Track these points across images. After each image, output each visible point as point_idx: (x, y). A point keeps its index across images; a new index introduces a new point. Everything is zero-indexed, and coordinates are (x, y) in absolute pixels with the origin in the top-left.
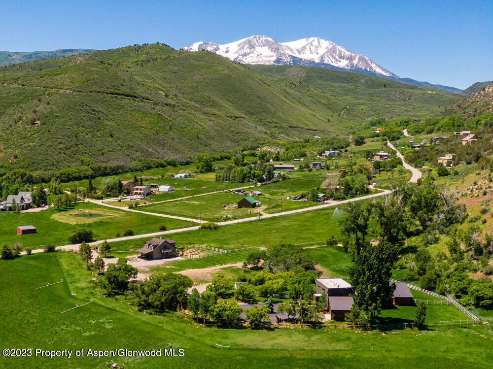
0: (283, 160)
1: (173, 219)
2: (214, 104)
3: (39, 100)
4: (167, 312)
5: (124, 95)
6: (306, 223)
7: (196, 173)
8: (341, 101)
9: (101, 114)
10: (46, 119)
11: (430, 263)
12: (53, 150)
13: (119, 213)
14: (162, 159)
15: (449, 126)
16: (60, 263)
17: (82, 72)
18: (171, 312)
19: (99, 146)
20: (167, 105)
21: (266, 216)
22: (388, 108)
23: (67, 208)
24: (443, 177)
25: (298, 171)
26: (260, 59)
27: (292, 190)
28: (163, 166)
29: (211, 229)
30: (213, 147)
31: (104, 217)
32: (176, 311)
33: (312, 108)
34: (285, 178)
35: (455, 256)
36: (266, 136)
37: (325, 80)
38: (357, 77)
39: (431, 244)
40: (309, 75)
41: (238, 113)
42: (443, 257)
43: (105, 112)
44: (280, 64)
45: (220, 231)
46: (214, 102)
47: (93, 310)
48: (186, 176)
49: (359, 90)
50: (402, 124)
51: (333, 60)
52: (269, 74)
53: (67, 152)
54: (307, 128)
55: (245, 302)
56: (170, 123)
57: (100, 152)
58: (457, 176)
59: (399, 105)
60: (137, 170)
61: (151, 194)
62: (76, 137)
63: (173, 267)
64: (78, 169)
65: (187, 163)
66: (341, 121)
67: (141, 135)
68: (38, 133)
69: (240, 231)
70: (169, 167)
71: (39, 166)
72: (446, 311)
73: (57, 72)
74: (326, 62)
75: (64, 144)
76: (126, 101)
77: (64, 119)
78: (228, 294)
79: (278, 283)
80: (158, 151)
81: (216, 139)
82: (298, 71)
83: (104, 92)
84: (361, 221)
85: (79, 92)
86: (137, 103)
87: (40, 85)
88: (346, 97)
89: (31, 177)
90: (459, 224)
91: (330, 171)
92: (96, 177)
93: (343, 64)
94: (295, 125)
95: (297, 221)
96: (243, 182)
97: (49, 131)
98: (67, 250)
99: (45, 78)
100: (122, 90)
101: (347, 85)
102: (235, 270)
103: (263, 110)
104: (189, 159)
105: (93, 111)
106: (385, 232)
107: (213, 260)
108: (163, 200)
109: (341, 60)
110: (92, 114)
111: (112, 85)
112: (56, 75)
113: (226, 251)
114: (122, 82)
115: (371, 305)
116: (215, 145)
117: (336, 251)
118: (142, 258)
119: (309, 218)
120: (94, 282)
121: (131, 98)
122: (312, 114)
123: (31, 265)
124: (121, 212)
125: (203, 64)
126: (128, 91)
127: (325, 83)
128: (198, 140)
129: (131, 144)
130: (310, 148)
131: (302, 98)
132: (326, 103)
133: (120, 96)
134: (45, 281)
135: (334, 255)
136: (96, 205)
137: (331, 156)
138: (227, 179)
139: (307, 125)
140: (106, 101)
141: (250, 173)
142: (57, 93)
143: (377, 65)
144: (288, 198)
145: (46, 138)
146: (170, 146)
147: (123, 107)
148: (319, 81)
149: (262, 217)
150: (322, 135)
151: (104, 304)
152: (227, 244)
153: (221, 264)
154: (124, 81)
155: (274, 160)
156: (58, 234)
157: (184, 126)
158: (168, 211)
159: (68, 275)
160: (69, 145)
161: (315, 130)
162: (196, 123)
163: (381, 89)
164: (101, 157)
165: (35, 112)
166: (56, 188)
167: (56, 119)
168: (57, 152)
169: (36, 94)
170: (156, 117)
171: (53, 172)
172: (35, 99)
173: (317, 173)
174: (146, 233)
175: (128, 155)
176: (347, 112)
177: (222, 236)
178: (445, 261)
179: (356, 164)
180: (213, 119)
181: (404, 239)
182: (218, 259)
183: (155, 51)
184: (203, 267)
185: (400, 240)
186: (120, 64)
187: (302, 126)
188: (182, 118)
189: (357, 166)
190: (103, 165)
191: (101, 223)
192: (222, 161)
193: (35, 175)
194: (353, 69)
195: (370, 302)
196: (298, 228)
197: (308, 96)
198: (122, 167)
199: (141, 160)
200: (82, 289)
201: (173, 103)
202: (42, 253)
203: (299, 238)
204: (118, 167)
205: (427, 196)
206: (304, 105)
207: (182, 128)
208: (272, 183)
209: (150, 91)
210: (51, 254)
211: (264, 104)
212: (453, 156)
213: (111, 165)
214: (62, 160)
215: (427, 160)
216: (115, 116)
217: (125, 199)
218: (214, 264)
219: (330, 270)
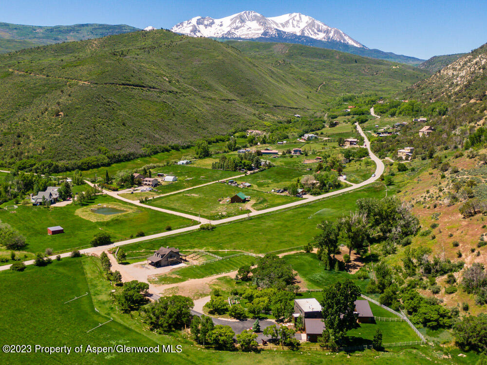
0: (269, 143)
1: (176, 216)
2: (210, 88)
3: (62, 91)
4: (173, 331)
5: (134, 86)
6: (288, 223)
7: (196, 158)
8: (318, 76)
9: (115, 105)
10: (69, 110)
11: (388, 277)
12: (75, 141)
13: (132, 209)
14: (167, 143)
15: (409, 110)
16: (85, 271)
17: (98, 64)
18: (176, 331)
19: (113, 135)
20: (170, 92)
21: (255, 213)
22: (359, 83)
23: (88, 202)
24: (402, 172)
25: (281, 157)
26: (250, 32)
27: (276, 181)
28: (168, 151)
29: (209, 229)
30: (210, 129)
31: (120, 214)
32: (181, 330)
33: (294, 85)
34: (270, 166)
35: (408, 271)
36: (254, 118)
37: (305, 56)
38: (333, 53)
39: (390, 254)
40: (291, 52)
41: (231, 96)
42: (399, 271)
43: (118, 102)
44: (267, 37)
45: (216, 232)
46: (210, 86)
47: (114, 330)
48: (187, 163)
49: (334, 65)
50: (369, 103)
51: (312, 33)
52: (257, 50)
53: (87, 142)
54: (289, 106)
55: (237, 319)
56: (173, 110)
57: (115, 141)
58: (413, 172)
59: (368, 80)
60: (146, 156)
61: (159, 185)
62: (94, 128)
63: (178, 277)
64: (96, 158)
65: (188, 147)
66: (318, 97)
67: (149, 122)
68: (62, 124)
69: (233, 232)
70: (173, 151)
71: (64, 156)
72: (399, 329)
73: (76, 63)
74: (306, 35)
75: (84, 135)
76: (136, 91)
77: (83, 111)
78: (223, 309)
79: (264, 302)
80: (164, 136)
81: (212, 122)
82: (282, 48)
83: (116, 84)
84: (332, 237)
85: (96, 84)
86: (145, 92)
87: (62, 76)
88: (323, 72)
89: (57, 166)
90: (413, 235)
91: (308, 158)
92: (112, 163)
93: (321, 36)
94: (279, 105)
95: (280, 220)
96: (235, 171)
97: (71, 123)
98: (90, 255)
99: (66, 69)
100: (132, 80)
101: (323, 60)
102: (228, 281)
103: (252, 92)
104: (189, 144)
105: (108, 102)
106: (352, 244)
107: (211, 268)
108: (168, 192)
109: (319, 33)
110: (107, 105)
111: (123, 77)
112: (75, 66)
113: (221, 258)
114: (132, 73)
115: (338, 332)
116: (211, 128)
117: (312, 259)
118: (152, 265)
119: (289, 217)
120: (113, 295)
121: (140, 88)
122: (294, 93)
123: (61, 273)
124: (133, 207)
125: (201, 51)
126: (138, 82)
127: (305, 58)
128: (197, 124)
129: (140, 131)
130: (292, 130)
131: (285, 76)
132: (305, 79)
133: (131, 87)
134: (73, 293)
135: (310, 263)
136: (112, 198)
137: (309, 139)
138: (222, 167)
139: (289, 103)
140: (119, 92)
141: (241, 162)
142: (77, 84)
143: (350, 38)
144: (273, 191)
145: (69, 130)
146: (173, 131)
147: (133, 97)
148: (300, 57)
149: (251, 215)
150: (302, 113)
151: (122, 323)
152: (222, 249)
153: (217, 273)
154: (134, 72)
155: (261, 143)
156: (81, 234)
157: (185, 111)
158: (172, 206)
159: (92, 285)
160: (89, 136)
161: (296, 109)
162: (196, 108)
163: (353, 65)
164: (115, 146)
165: (58, 104)
166: (78, 180)
167: (77, 111)
168: (78, 143)
169: (59, 84)
170: (161, 105)
171: (75, 161)
172: (58, 90)
173: (297, 160)
174: (154, 234)
175: (138, 142)
176: (323, 87)
177: (218, 239)
178: (400, 274)
179: (329, 156)
180: (209, 102)
181: (367, 246)
182: (214, 267)
183: (159, 36)
184: (203, 277)
185: (365, 247)
186: (130, 51)
187: (284, 105)
188: (183, 104)
189: (330, 158)
190: (117, 153)
191: (116, 222)
192: (217, 144)
193: (60, 165)
194: (330, 41)
195: (338, 330)
196: (280, 229)
197: (291, 73)
198: (133, 154)
199: (150, 146)
200: (104, 303)
201: (175, 91)
202: (69, 258)
203: (282, 242)
204: (130, 154)
205: (388, 211)
206: (286, 82)
207: (183, 114)
208: (259, 171)
209: (156, 80)
210: (77, 259)
211: (253, 86)
212: (411, 149)
213: (124, 153)
214: (83, 150)
215: (389, 150)
216: (127, 106)
217: (137, 190)
218: (212, 274)
219: (306, 280)
